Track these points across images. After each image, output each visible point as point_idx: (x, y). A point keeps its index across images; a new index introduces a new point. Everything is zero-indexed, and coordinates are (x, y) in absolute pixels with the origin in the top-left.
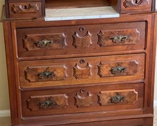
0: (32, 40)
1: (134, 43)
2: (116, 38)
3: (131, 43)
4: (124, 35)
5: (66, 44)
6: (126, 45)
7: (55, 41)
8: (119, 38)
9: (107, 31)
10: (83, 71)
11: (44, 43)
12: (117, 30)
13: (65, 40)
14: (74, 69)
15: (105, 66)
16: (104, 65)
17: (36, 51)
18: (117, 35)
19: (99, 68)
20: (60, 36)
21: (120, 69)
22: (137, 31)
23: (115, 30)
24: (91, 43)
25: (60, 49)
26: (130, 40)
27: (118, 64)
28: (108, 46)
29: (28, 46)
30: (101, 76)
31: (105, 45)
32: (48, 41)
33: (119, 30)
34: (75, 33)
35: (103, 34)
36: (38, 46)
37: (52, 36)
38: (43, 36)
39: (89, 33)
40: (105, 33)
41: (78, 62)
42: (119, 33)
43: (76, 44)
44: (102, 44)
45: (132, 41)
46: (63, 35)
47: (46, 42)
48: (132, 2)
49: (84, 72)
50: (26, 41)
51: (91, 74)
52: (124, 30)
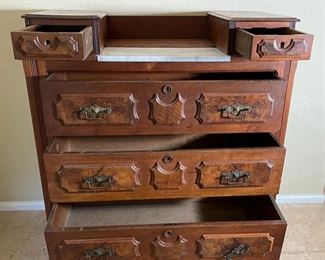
0: (71, 104)
1: (261, 119)
2: (230, 109)
3: (256, 119)
4: (246, 104)
5: (136, 116)
6: (248, 122)
7: (115, 110)
8: (235, 110)
9: (214, 95)
10: (168, 176)
11: (93, 111)
12: (232, 95)
13: (134, 108)
14: (152, 172)
15: (210, 169)
16: (208, 166)
17: (79, 125)
18: (232, 103)
19: (199, 173)
20: (125, 100)
21: (237, 175)
22: (270, 99)
23: (229, 94)
24: (183, 116)
25: (125, 125)
26: (255, 115)
27: (235, 167)
28: (214, 123)
29: (63, 115)
30: (201, 186)
31: (209, 121)
32: (103, 109)
33: (237, 95)
34: (154, 96)
35: (207, 100)
36: (82, 117)
37: (110, 99)
38: (92, 99)
39: (180, 98)
40: (210, 98)
41: (160, 160)
42: (237, 100)
43: (156, 117)
44: (204, 118)
45: (259, 116)
46: (131, 98)
47: (97, 111)
48: (275, 46)
49: (171, 179)
50: (59, 105)
51: (184, 182)
52: (245, 94)
